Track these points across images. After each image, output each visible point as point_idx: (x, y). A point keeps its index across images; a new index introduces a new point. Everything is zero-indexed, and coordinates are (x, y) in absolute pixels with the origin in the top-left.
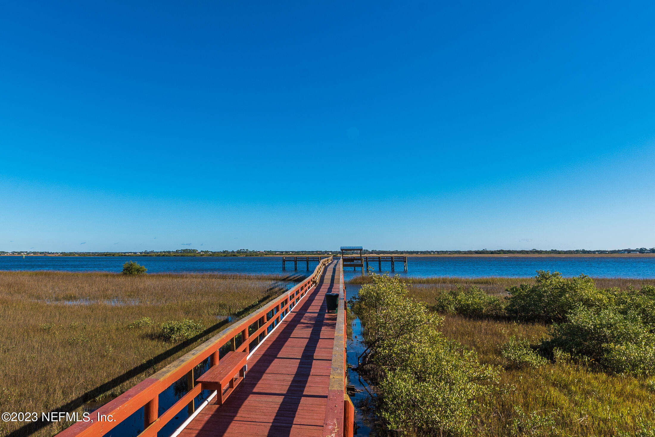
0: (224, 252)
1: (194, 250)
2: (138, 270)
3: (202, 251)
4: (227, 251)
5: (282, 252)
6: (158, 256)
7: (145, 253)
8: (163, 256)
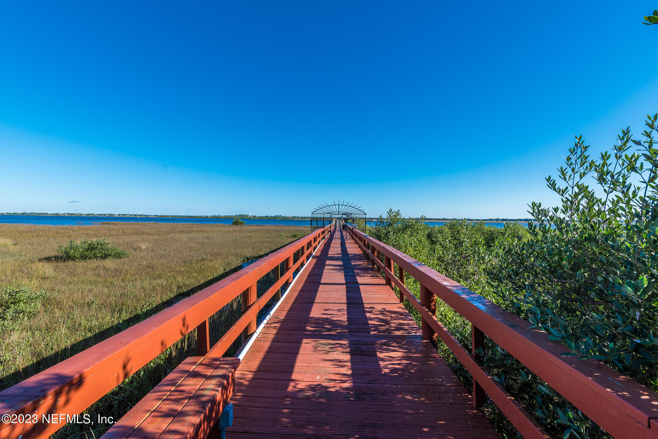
0: (266, 217)
1: (246, 215)
2: (241, 223)
3: (252, 216)
4: (268, 216)
5: (302, 217)
6: (226, 218)
7: (214, 216)
8: (229, 218)
